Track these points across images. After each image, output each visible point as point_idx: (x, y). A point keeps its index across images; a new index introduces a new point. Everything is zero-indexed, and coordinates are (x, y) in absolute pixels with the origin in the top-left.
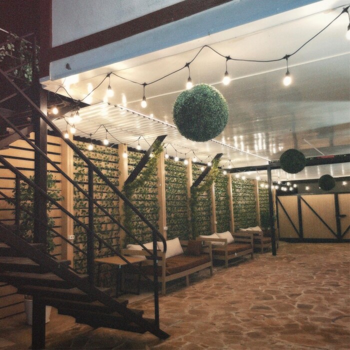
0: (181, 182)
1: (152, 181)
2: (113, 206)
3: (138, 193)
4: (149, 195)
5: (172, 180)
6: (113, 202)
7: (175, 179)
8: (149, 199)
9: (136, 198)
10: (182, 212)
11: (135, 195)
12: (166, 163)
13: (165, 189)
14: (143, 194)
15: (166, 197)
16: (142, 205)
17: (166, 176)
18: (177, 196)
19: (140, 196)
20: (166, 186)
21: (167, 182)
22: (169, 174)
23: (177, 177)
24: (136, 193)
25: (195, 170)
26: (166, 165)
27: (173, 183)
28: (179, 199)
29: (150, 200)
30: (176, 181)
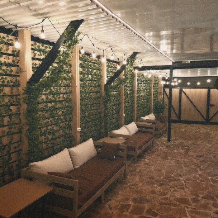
0: (96, 80)
1: (65, 79)
2: (10, 113)
3: (47, 94)
4: (61, 95)
5: (87, 77)
6: (12, 107)
7: (90, 76)
8: (61, 99)
9: (45, 100)
10: (95, 109)
11: (44, 97)
12: (81, 59)
13: (79, 87)
14: (54, 95)
15: (81, 96)
16: (52, 107)
17: (81, 73)
18: (91, 94)
19: (50, 97)
20: (80, 84)
21: (81, 80)
22: (84, 72)
23: (92, 75)
24: (45, 94)
25: (109, 68)
26: (81, 62)
27: (88, 80)
28: (93, 96)
29: (63, 101)
30: (91, 78)
